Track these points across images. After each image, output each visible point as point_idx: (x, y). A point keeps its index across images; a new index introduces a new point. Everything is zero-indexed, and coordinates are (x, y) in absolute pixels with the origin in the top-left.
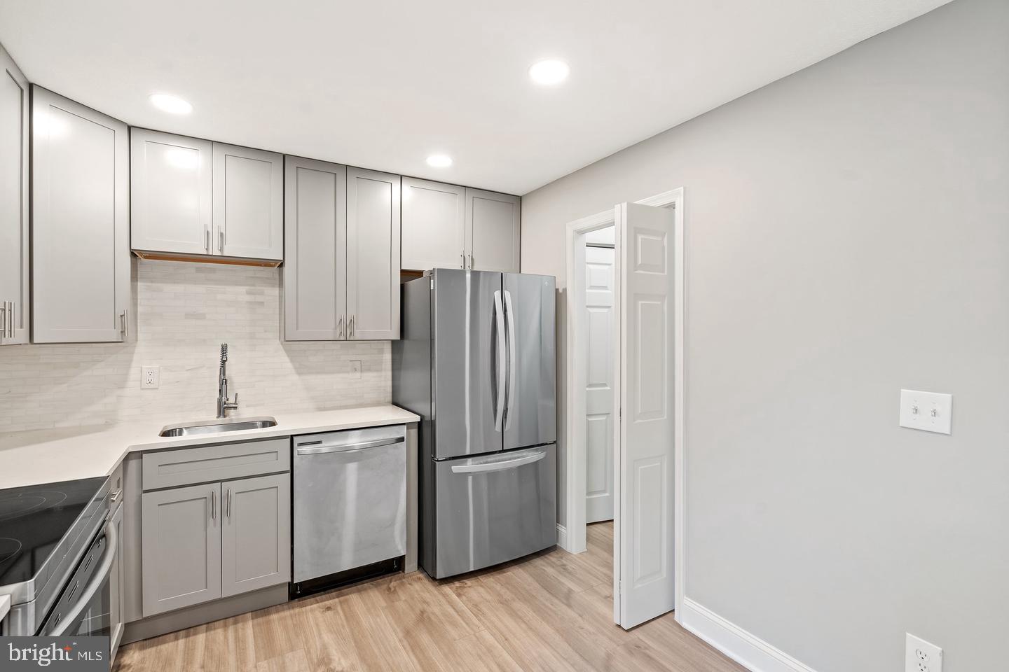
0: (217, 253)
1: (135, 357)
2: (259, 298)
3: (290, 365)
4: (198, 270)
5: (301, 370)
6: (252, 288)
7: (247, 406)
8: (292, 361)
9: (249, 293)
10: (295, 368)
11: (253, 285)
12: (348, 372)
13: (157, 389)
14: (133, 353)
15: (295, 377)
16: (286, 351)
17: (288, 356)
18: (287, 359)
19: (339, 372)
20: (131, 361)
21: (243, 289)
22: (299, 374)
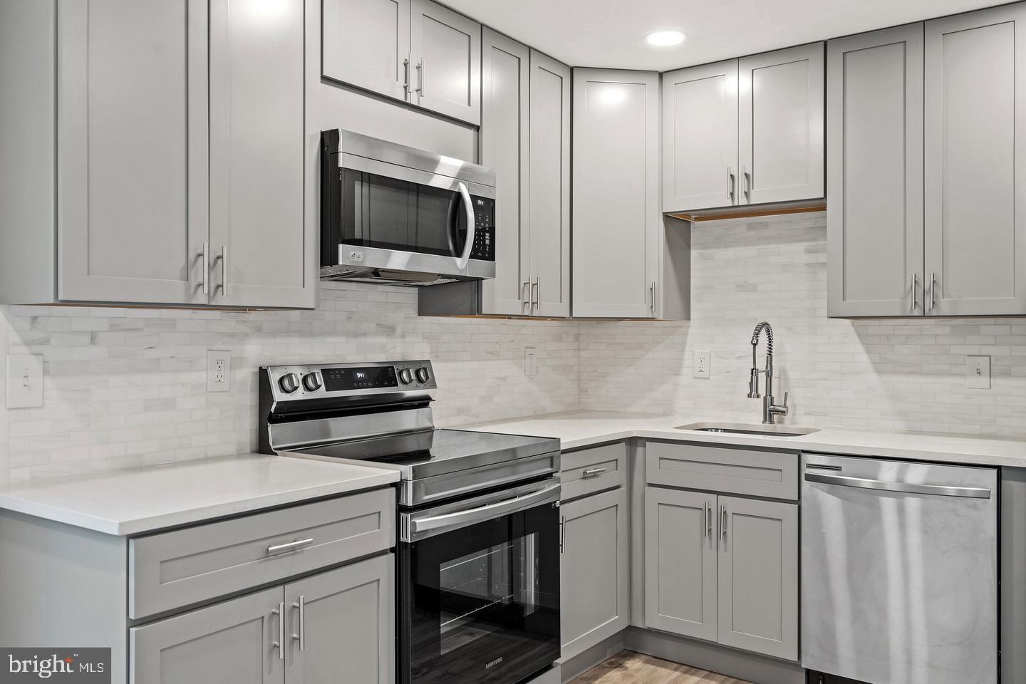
0: (743, 201)
1: (690, 339)
2: (822, 258)
3: (864, 358)
4: (750, 227)
5: (881, 367)
6: (814, 243)
7: (806, 414)
8: (868, 351)
9: (809, 251)
10: (873, 363)
11: (815, 239)
12: (963, 375)
13: (708, 379)
14: (687, 335)
15: (873, 378)
16: (859, 336)
17: (863, 344)
18: (860, 348)
19: (948, 374)
20: (684, 344)
21: (802, 246)
22: (880, 372)
